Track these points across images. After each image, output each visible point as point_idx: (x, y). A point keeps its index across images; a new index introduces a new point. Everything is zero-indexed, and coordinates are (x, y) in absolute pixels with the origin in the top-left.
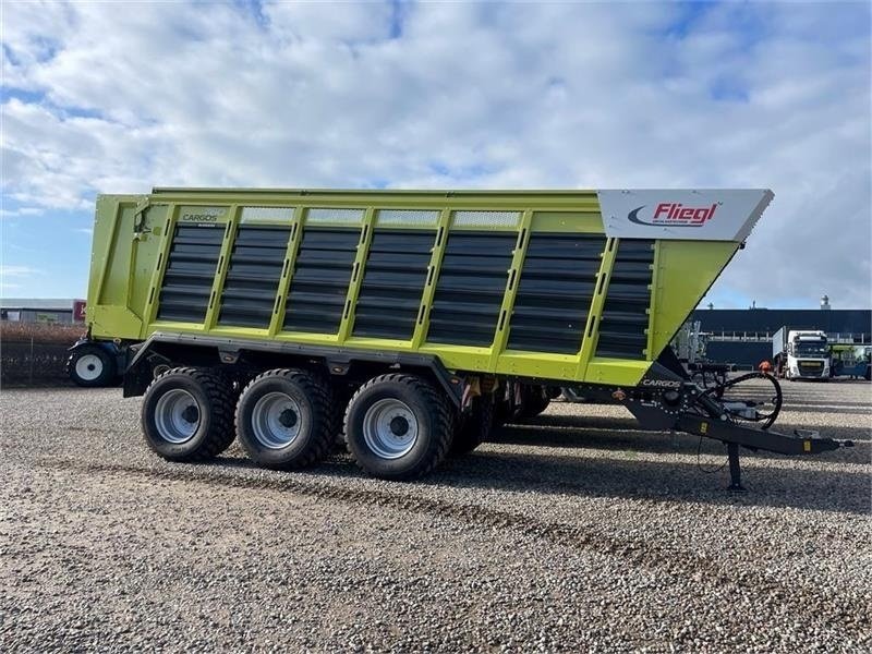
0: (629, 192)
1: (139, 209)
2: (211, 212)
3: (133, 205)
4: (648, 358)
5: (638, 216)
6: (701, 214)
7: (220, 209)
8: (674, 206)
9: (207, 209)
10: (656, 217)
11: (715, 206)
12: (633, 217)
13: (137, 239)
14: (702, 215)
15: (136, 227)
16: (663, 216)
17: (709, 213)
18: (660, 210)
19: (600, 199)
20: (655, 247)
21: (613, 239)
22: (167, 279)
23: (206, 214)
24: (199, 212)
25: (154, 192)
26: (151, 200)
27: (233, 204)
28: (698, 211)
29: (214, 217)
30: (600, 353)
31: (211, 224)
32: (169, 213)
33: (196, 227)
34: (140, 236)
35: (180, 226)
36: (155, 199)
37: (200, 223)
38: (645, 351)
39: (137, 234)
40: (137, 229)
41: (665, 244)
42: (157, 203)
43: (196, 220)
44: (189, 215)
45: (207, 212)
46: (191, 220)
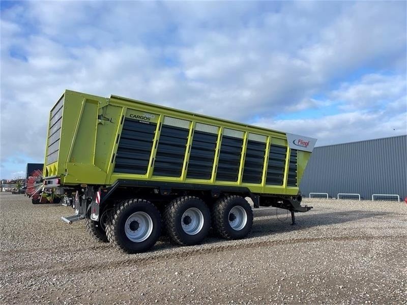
0: (293, 134)
1: (101, 106)
2: (148, 116)
3: (97, 103)
5: (295, 142)
8: (302, 141)
9: (144, 113)
10: (298, 143)
11: (309, 142)
13: (100, 123)
14: (307, 144)
16: (300, 143)
18: (299, 141)
20: (297, 152)
22: (120, 149)
24: (137, 114)
25: (112, 97)
26: (109, 102)
27: (161, 114)
29: (149, 119)
31: (147, 122)
32: (122, 112)
33: (138, 122)
34: (103, 122)
35: (127, 120)
36: (114, 102)
37: (141, 120)
38: (297, 184)
39: (100, 120)
40: (99, 117)
41: (299, 152)
42: (114, 104)
43: (138, 119)
44: (133, 115)
45: (144, 115)
46: (134, 118)
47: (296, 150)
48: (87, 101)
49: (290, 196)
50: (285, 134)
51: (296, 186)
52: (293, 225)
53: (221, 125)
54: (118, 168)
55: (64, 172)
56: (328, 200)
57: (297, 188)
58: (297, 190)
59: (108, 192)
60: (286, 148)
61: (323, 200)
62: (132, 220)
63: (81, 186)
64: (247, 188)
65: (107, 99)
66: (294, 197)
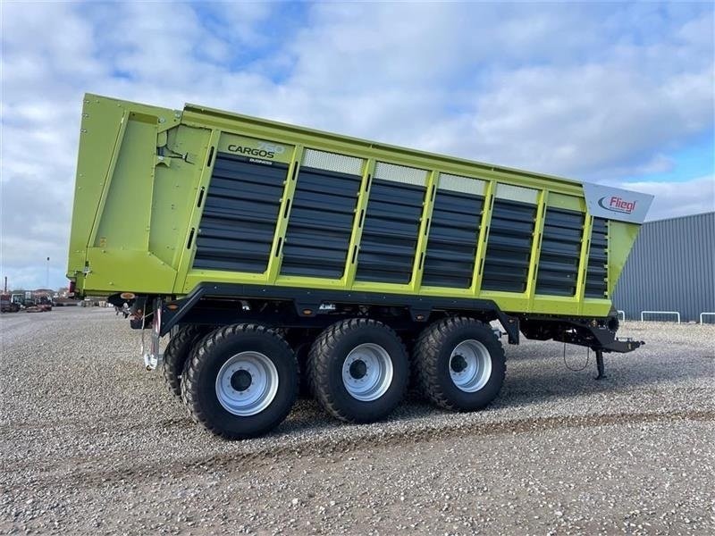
1: (163, 127)
2: (268, 148)
3: (154, 120)
4: (608, 297)
5: (603, 203)
7: (278, 146)
8: (619, 199)
9: (260, 142)
10: (611, 204)
11: (635, 202)
12: (600, 203)
13: (161, 164)
14: (630, 207)
15: (158, 148)
16: (614, 204)
17: (633, 206)
18: (612, 201)
19: (584, 188)
20: (608, 224)
21: (591, 217)
22: (205, 218)
23: (260, 148)
24: (244, 144)
25: (187, 108)
26: (182, 118)
27: (298, 144)
28: (629, 204)
29: (271, 154)
31: (267, 160)
32: (212, 140)
33: (247, 161)
34: (168, 161)
35: (221, 157)
36: (189, 119)
37: (253, 158)
38: (606, 293)
39: (161, 158)
40: (160, 151)
41: (613, 223)
42: (192, 124)
43: (246, 154)
44: (235, 146)
45: (261, 146)
46: (239, 153)
47: (606, 220)
48: (132, 117)
49: (592, 318)
50: (581, 186)
51: (606, 297)
52: (601, 380)
53: (433, 166)
54: (203, 258)
55: (82, 268)
56: (679, 325)
57: (608, 302)
58: (608, 305)
59: (178, 309)
60: (583, 216)
61: (669, 325)
62: (236, 368)
63: (122, 296)
64: (492, 302)
65: (178, 112)
66: (601, 321)
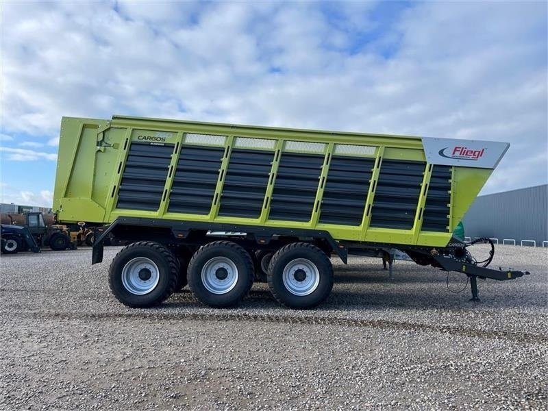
0: (438, 139)
1: (101, 130)
2: (161, 135)
3: (96, 127)
4: (450, 231)
5: (445, 153)
6: (477, 153)
7: (168, 134)
8: (463, 149)
9: (157, 133)
10: (454, 153)
11: (483, 150)
12: (441, 153)
13: (99, 151)
15: (98, 142)
16: (457, 154)
17: (481, 153)
18: (455, 150)
19: (423, 142)
20: (452, 170)
21: (431, 165)
23: (157, 136)
24: (147, 134)
25: (114, 118)
26: (111, 124)
27: (179, 131)
28: (475, 152)
29: (163, 139)
30: (424, 228)
31: (161, 143)
32: (127, 134)
33: (149, 145)
34: (102, 149)
35: (132, 144)
36: (115, 124)
37: (152, 142)
38: (448, 228)
39: (99, 147)
40: (99, 144)
41: (457, 169)
42: (116, 126)
43: (148, 140)
44: (142, 136)
45: (157, 135)
46: (144, 140)
47: (451, 167)
48: (85, 127)
49: (431, 247)
50: (420, 140)
51: (448, 231)
57: (449, 235)
58: (447, 237)
59: (104, 231)
60: (425, 164)
62: (142, 267)
63: (79, 224)
64: (326, 233)
65: (108, 121)
